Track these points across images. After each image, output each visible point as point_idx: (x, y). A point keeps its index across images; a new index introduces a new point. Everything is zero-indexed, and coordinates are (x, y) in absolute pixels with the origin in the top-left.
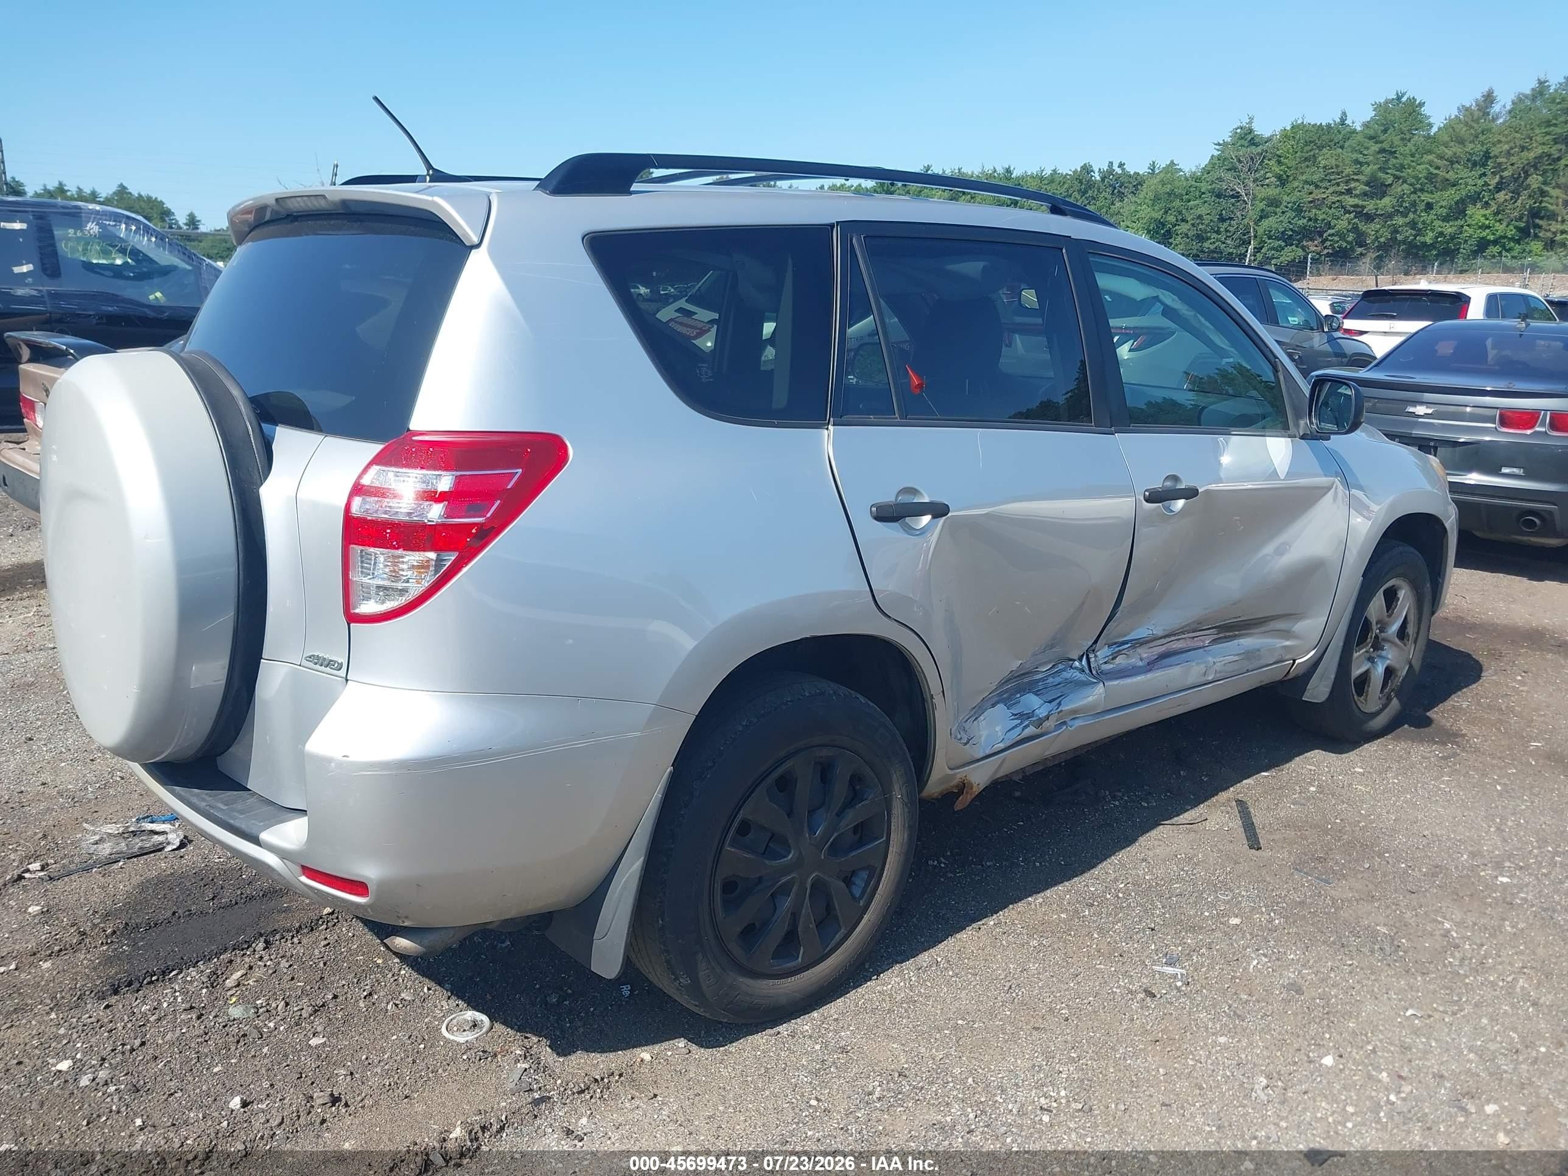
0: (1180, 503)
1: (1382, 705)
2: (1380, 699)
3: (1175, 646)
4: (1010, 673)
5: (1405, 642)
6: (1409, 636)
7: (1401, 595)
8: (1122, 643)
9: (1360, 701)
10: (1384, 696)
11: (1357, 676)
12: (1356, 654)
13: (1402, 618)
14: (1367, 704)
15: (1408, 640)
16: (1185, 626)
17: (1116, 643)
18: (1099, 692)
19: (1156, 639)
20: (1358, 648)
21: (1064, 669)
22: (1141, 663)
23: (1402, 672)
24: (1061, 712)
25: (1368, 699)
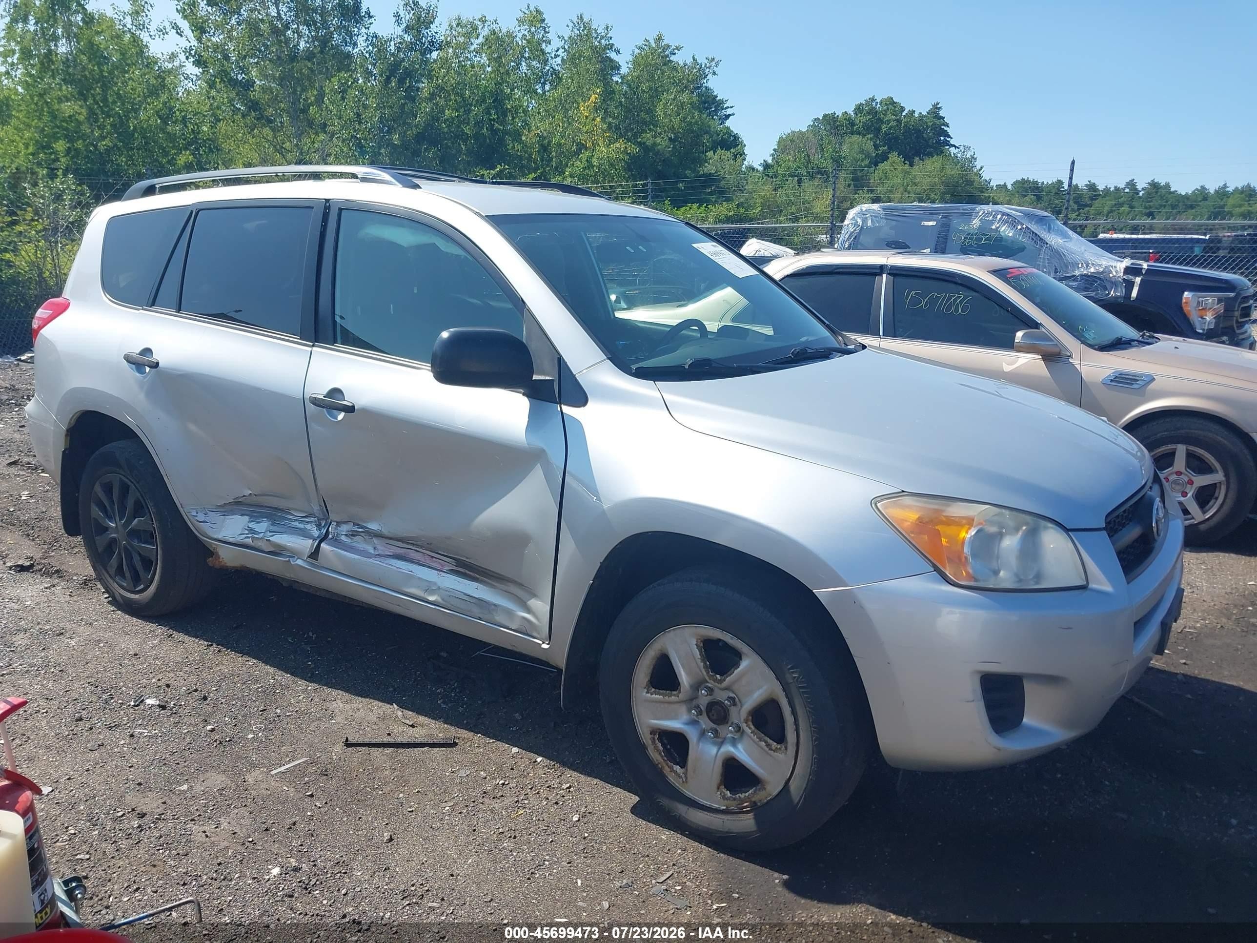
0: (341, 416)
1: (725, 808)
2: (724, 797)
3: (413, 555)
4: (244, 496)
5: (779, 747)
6: (787, 743)
7: (744, 664)
8: (362, 527)
9: (672, 770)
10: (734, 799)
11: (659, 729)
12: (649, 695)
13: (752, 699)
14: (686, 782)
15: (786, 748)
16: (412, 539)
17: (358, 525)
18: (306, 545)
19: (391, 539)
20: (653, 690)
21: (311, 523)
22: (372, 551)
23: (773, 788)
24: (269, 540)
25: (688, 775)
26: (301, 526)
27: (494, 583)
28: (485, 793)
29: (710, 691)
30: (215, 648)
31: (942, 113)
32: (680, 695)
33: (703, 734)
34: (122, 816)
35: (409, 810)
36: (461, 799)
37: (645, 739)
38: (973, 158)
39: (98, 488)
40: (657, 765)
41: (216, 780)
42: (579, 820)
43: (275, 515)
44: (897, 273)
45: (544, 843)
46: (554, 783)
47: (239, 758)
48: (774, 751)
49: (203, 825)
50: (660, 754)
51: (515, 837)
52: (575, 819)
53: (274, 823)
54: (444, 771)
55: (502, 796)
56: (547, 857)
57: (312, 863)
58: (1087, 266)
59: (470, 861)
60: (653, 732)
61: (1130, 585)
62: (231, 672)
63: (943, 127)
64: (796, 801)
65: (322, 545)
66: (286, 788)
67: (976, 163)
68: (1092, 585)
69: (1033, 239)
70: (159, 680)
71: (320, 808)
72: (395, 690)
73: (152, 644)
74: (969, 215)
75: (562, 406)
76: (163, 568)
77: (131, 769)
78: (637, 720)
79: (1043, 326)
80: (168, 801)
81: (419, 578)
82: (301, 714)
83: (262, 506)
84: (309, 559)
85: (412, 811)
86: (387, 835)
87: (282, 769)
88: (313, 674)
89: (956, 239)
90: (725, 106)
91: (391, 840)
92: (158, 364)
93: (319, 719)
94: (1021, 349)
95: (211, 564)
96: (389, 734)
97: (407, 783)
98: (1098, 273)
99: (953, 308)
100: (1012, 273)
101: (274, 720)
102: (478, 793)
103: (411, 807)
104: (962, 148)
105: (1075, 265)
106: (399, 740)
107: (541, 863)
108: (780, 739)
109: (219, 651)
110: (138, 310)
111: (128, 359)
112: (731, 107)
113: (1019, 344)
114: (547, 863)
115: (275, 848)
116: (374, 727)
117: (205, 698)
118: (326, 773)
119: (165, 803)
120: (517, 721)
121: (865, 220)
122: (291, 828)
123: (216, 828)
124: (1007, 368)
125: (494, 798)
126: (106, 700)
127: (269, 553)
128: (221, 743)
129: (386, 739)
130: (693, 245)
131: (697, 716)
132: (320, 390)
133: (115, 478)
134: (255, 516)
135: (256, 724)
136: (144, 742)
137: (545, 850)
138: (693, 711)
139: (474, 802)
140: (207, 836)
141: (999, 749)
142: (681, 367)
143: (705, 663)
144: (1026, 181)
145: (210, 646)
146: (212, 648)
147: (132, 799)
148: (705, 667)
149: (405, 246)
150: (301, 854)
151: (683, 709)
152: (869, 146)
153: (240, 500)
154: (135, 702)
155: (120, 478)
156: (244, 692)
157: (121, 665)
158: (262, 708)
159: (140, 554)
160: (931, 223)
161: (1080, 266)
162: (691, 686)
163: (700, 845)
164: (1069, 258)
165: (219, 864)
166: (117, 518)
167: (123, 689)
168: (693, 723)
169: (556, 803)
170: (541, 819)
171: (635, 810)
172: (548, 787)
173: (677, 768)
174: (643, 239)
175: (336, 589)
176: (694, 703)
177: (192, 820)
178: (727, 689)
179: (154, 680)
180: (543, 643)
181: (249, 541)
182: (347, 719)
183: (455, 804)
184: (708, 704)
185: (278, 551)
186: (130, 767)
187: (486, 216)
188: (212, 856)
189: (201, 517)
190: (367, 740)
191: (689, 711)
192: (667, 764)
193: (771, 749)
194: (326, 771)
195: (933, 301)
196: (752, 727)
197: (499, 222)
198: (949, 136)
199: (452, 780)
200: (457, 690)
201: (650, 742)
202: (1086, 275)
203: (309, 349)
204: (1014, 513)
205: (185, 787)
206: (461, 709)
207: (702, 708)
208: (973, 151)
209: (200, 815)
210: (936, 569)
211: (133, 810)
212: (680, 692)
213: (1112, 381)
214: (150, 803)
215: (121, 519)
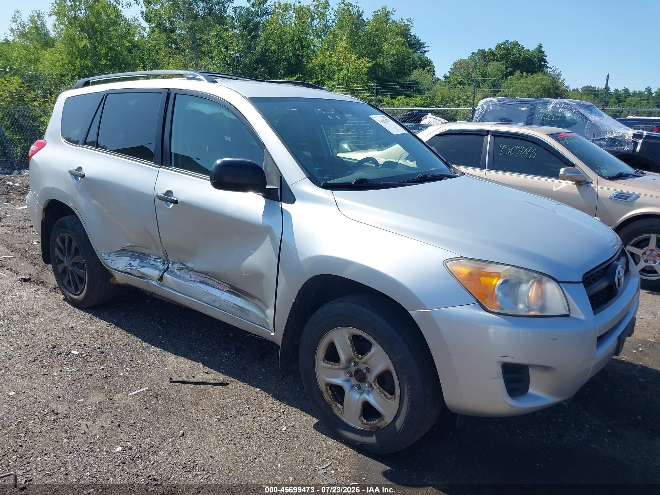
0: (172, 205)
1: (363, 429)
2: (363, 423)
3: (209, 281)
4: (127, 247)
5: (391, 397)
6: (395, 395)
7: (373, 350)
8: (184, 265)
9: (336, 406)
10: (368, 424)
11: (329, 383)
12: (324, 364)
13: (377, 370)
14: (343, 413)
15: (395, 398)
16: (208, 273)
17: (183, 264)
18: (156, 274)
19: (198, 272)
20: (327, 361)
21: (160, 262)
22: (189, 278)
23: (388, 419)
24: (138, 271)
25: (344, 409)
26: (155, 263)
27: (249, 299)
28: (238, 412)
29: (357, 364)
30: (113, 326)
31: (543, 50)
32: (340, 365)
33: (352, 387)
34: (47, 414)
35: (196, 419)
36: (225, 415)
37: (322, 388)
38: (560, 74)
39: (58, 240)
40: (328, 403)
41: (99, 397)
42: (286, 430)
43: (143, 257)
44: (496, 134)
45: (264, 442)
46: (276, 409)
47: (114, 386)
48: (389, 399)
49: (87, 421)
50: (330, 397)
51: (249, 438)
52: (284, 429)
53: (124, 422)
54: (219, 398)
55: (247, 414)
56: (264, 450)
57: (139, 446)
58: (612, 133)
59: (223, 449)
60: (327, 384)
61: (595, 316)
62: (118, 339)
63: (543, 57)
64: (398, 429)
65: (164, 274)
66: (134, 403)
67: (561, 77)
68: (571, 315)
69: (581, 118)
70: (81, 342)
71: (149, 415)
72: (202, 353)
73: (82, 322)
74: (546, 104)
75: (282, 203)
76: (88, 283)
77: (57, 389)
78: (318, 378)
79: (577, 166)
80: (72, 408)
81: (212, 294)
82: (150, 364)
83: (136, 252)
84: (158, 281)
85: (197, 420)
86: (181, 432)
87: (134, 393)
88: (161, 342)
89: (538, 117)
90: (424, 46)
91: (183, 435)
92: (84, 175)
93: (159, 367)
94: (563, 178)
95: (111, 282)
96: (194, 377)
97: (198, 404)
98: (618, 137)
99: (526, 155)
100: (561, 136)
101: (136, 366)
102: (235, 412)
103: (197, 417)
104: (554, 69)
105: (605, 132)
106: (198, 381)
107: (261, 453)
108: (392, 393)
109: (115, 328)
110: (77, 146)
111: (70, 172)
112: (428, 47)
113: (561, 176)
114: (264, 453)
115: (122, 436)
116: (187, 372)
117: (103, 353)
118: (156, 396)
119: (70, 408)
120: (263, 373)
121: (488, 107)
122: (132, 425)
123: (93, 423)
124: (555, 189)
125: (242, 415)
126: (52, 351)
127: (139, 277)
128: (106, 377)
129: (192, 380)
130: (370, 116)
131: (349, 377)
132: (162, 191)
133: (66, 235)
134: (133, 258)
135: (126, 367)
136: (66, 375)
137: (264, 446)
138: (347, 374)
139: (231, 417)
140: (87, 427)
141: (512, 407)
142: (350, 183)
143: (353, 348)
144: (589, 87)
145: (110, 325)
146: (111, 326)
147: (54, 405)
148: (353, 350)
149: (208, 114)
150: (135, 440)
151: (342, 372)
152: (503, 68)
153: (125, 249)
154: (66, 353)
155: (68, 235)
156: (123, 350)
157: (63, 333)
158: (130, 359)
159: (78, 276)
160: (524, 109)
161: (608, 133)
162: (346, 361)
163: (349, 449)
164: (602, 128)
165: (91, 443)
166: (67, 256)
167: (62, 345)
168: (348, 381)
169: (275, 420)
170: (265, 428)
171: (316, 427)
172: (273, 411)
173: (339, 405)
174: (339, 112)
175: (171, 297)
176: (348, 370)
177: (82, 418)
178: (365, 363)
179: (78, 342)
180: (272, 332)
181: (129, 270)
182: (173, 367)
183: (221, 417)
184: (355, 371)
185: (143, 276)
186: (57, 388)
187: (249, 98)
188: (88, 439)
189: (106, 257)
190: (181, 380)
191: (346, 374)
192: (333, 403)
193: (387, 398)
194: (157, 395)
195: (516, 150)
196: (377, 385)
197: (255, 101)
198: (546, 62)
199: (222, 404)
200: (235, 355)
201: (325, 390)
202: (611, 138)
203: (158, 169)
204: (527, 271)
205: (82, 400)
206: (234, 365)
207: (353, 373)
208: (560, 70)
209: (86, 416)
210: (478, 302)
211: (53, 411)
212: (340, 363)
213: (615, 197)
214: (62, 408)
215: (69, 257)
